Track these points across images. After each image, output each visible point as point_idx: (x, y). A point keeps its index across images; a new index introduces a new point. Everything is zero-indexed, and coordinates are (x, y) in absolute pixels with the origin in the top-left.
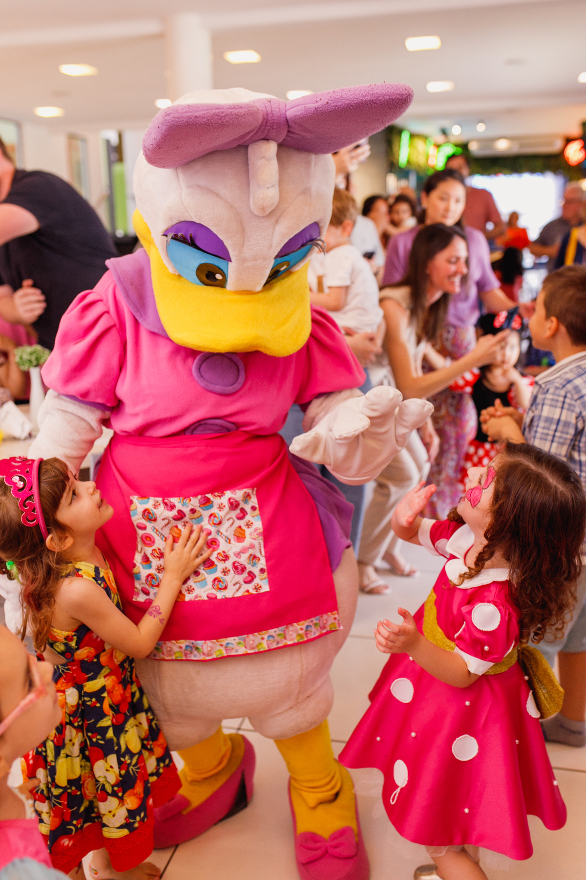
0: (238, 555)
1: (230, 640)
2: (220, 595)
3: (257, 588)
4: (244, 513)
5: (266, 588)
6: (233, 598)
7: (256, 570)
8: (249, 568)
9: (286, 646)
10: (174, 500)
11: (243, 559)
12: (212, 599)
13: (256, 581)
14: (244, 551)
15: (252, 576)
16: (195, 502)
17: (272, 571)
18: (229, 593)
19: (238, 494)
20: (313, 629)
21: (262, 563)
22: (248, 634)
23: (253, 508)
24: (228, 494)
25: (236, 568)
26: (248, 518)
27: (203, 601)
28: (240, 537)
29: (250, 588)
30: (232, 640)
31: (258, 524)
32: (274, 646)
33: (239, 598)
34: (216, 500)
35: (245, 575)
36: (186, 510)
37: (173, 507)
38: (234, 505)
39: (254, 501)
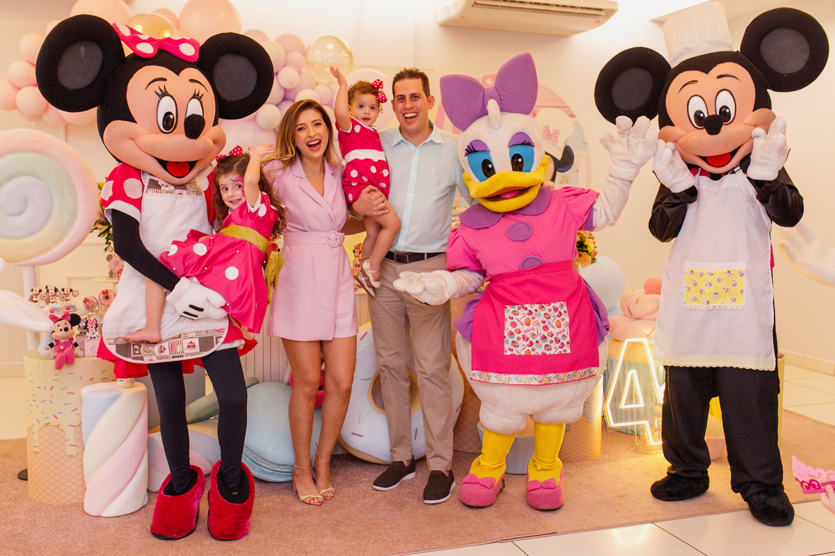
0: (557, 334)
1: (551, 375)
2: (548, 353)
3: (565, 351)
4: (560, 314)
5: (569, 351)
6: (554, 355)
7: (565, 342)
8: (562, 341)
9: (574, 380)
10: (527, 306)
11: (560, 336)
12: (544, 354)
13: (565, 347)
14: (560, 332)
15: (563, 345)
16: (537, 306)
17: (571, 343)
18: (552, 352)
19: (558, 304)
20: (587, 373)
21: (568, 339)
22: (559, 373)
23: (565, 312)
24: (552, 304)
25: (556, 340)
26: (562, 316)
27: (540, 355)
28: (559, 326)
29: (562, 350)
30: (552, 375)
31: (567, 319)
32: (570, 380)
33: (556, 355)
34: (547, 307)
35: (560, 344)
36: (533, 310)
37: (526, 309)
38: (556, 309)
39: (565, 308)
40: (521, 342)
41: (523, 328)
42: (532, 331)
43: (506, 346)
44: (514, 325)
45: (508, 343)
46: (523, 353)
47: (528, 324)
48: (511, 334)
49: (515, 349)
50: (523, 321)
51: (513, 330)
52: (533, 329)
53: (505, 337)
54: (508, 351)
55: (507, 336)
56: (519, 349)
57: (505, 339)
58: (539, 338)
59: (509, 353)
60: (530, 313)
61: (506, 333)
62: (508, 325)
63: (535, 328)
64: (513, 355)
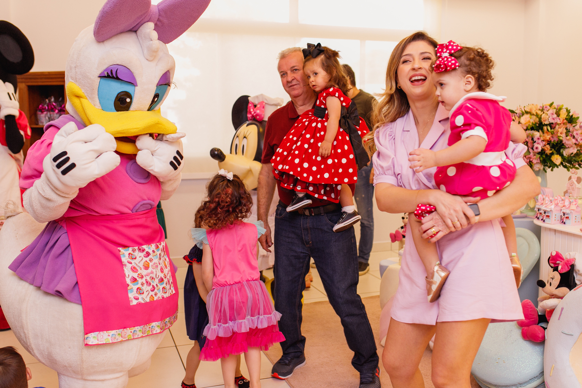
40: (146, 288)
41: (144, 272)
42: (151, 275)
43: (131, 295)
44: (134, 269)
45: (132, 292)
46: (148, 300)
47: (147, 268)
48: (134, 280)
49: (140, 297)
50: (141, 265)
51: (135, 275)
52: (152, 273)
53: (128, 285)
54: (134, 300)
55: (130, 284)
56: (144, 296)
57: (129, 288)
58: (157, 281)
59: (134, 302)
60: (148, 254)
61: (128, 281)
62: (127, 271)
63: (154, 271)
64: (139, 304)
